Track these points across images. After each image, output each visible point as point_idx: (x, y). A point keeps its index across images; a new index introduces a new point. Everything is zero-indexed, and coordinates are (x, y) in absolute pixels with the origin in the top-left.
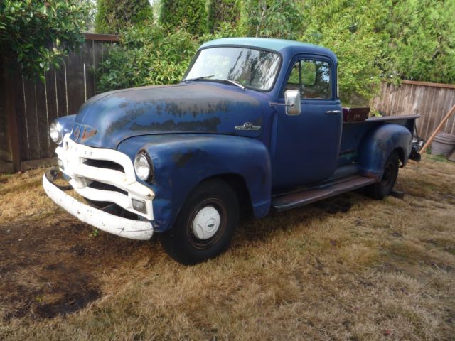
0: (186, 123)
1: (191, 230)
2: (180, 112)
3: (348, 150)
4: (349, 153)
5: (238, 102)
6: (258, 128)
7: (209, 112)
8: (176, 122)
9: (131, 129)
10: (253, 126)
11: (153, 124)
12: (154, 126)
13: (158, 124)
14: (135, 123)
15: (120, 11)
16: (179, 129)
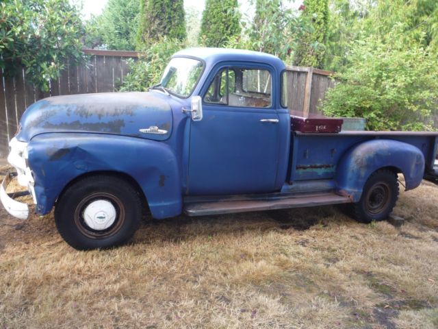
0: (91, 124)
1: (82, 220)
2: (87, 114)
3: (318, 165)
4: (321, 167)
5: (146, 107)
6: (165, 132)
7: (114, 115)
8: (82, 123)
9: (43, 127)
10: (159, 130)
11: (62, 123)
12: (62, 125)
13: (66, 124)
14: (47, 122)
15: (153, 31)
16: (84, 129)
